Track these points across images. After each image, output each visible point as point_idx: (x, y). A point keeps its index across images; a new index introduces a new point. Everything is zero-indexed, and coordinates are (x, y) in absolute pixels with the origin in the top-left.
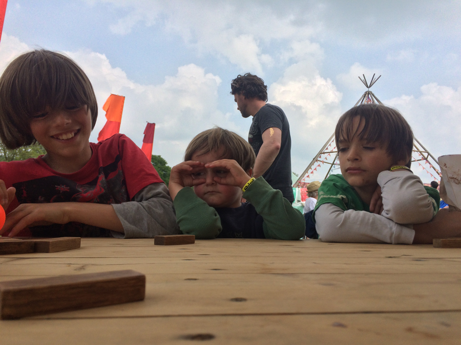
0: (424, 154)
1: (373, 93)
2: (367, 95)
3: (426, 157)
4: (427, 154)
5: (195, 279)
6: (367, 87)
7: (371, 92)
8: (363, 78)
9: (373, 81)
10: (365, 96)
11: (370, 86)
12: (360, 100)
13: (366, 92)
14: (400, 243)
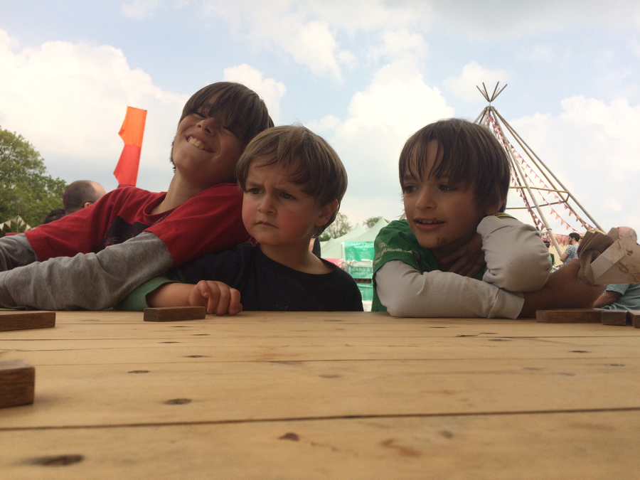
0: (563, 194)
1: (496, 109)
2: (487, 112)
3: (566, 199)
4: (567, 195)
5: (146, 372)
6: (488, 100)
7: (493, 108)
8: (482, 89)
9: (497, 92)
10: (484, 113)
11: (492, 100)
12: (478, 118)
13: (486, 108)
14: (499, 316)
